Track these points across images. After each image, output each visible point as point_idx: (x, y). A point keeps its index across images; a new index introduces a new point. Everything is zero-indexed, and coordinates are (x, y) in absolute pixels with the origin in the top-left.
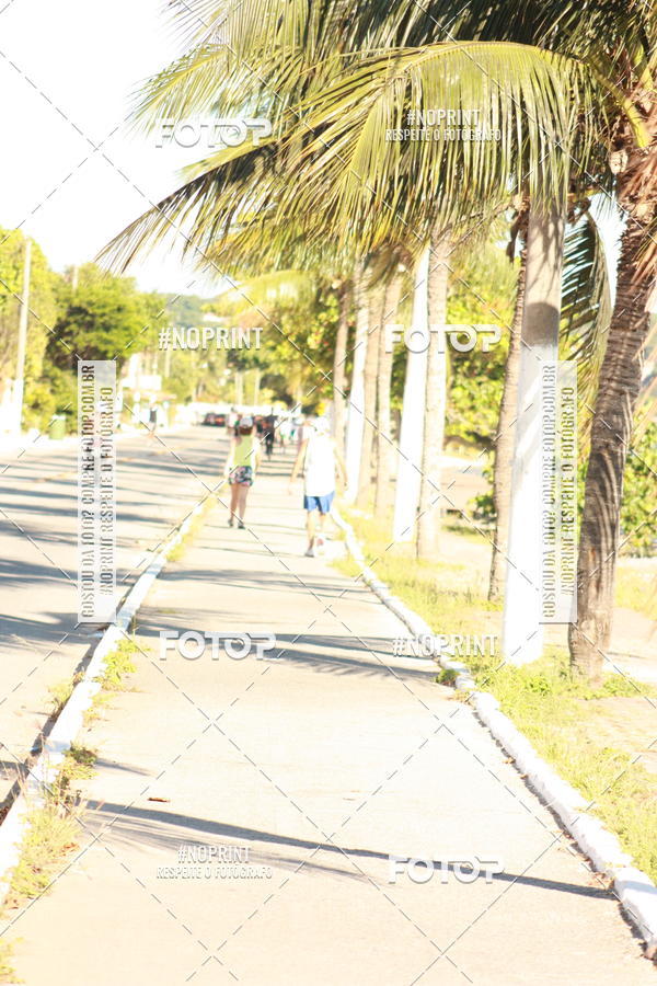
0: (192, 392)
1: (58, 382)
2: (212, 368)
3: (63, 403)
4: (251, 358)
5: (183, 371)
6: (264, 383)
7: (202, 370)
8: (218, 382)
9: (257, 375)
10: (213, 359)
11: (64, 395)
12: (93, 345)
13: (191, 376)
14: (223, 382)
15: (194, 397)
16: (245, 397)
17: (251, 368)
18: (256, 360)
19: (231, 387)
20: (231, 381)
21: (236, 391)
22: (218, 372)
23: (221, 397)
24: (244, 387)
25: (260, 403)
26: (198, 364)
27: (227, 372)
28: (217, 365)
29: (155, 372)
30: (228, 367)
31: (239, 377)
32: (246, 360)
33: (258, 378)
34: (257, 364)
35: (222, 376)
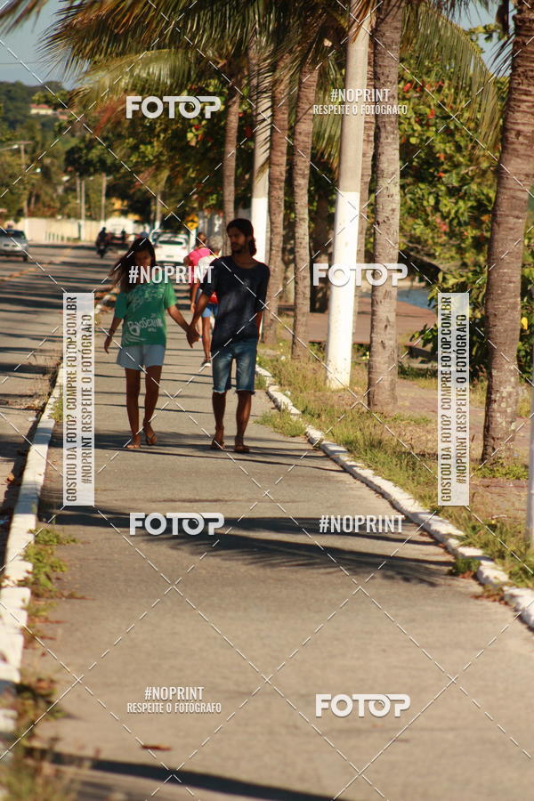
0: (25, 204)
2: (46, 173)
4: (95, 159)
6: (112, 191)
7: (34, 174)
8: (56, 190)
9: (104, 180)
10: (48, 161)
14: (60, 190)
15: (26, 210)
16: (88, 209)
17: (96, 171)
18: (102, 161)
19: (71, 197)
20: (70, 189)
21: (78, 201)
22: (54, 178)
23: (60, 211)
24: (87, 196)
27: (65, 178)
28: (53, 169)
30: (66, 172)
31: (81, 184)
32: (89, 163)
33: (104, 185)
34: (103, 166)
35: (60, 183)
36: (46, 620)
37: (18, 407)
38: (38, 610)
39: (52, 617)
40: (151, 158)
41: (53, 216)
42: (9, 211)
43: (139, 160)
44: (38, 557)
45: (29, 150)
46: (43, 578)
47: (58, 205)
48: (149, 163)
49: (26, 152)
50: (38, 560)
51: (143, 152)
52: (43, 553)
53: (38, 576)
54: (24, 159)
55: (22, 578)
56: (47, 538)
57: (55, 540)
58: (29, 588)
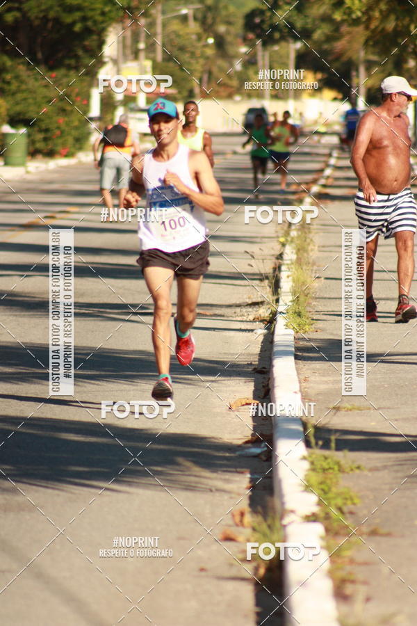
0: (195, 82)
1: (8, 77)
2: (220, 43)
3: (18, 108)
4: (282, 23)
5: (182, 49)
6: (303, 61)
7: (207, 45)
8: (232, 65)
10: (222, 29)
11: (19, 96)
12: (52, 14)
13: (193, 54)
14: (238, 66)
15: (197, 90)
17: (283, 38)
19: (251, 72)
20: (251, 62)
22: (231, 50)
23: (239, 90)
25: (297, 94)
26: (199, 38)
27: (244, 49)
28: (229, 39)
29: (142, 55)
30: (245, 40)
31: (263, 56)
32: (275, 28)
33: (292, 56)
34: (290, 32)
35: (236, 56)
36: (352, 561)
37: (239, 319)
38: (340, 550)
39: (360, 557)
40: (359, 14)
41: (230, 96)
42: (180, 92)
43: (345, 17)
44: (323, 486)
45: (200, 15)
46: (334, 512)
47: (235, 83)
48: (356, 22)
49: (195, 19)
50: (323, 490)
51: (349, 8)
52: (328, 482)
53: (328, 510)
54: (194, 27)
55: (309, 513)
56: (325, 465)
57: (336, 468)
58: (322, 523)
